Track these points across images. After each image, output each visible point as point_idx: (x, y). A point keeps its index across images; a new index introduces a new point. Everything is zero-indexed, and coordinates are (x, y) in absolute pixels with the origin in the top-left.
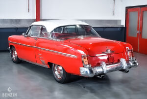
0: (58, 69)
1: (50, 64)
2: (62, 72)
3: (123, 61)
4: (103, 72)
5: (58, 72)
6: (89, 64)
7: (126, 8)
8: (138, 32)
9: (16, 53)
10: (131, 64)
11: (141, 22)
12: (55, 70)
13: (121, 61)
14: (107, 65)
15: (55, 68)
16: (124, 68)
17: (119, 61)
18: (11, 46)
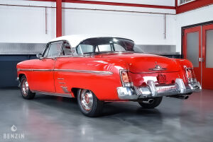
0: (86, 97)
1: (75, 91)
2: (92, 101)
3: (180, 82)
4: (151, 95)
5: (86, 101)
6: (130, 82)
7: (182, 28)
8: (200, 59)
9: (27, 85)
10: (192, 88)
11: (204, 48)
12: (81, 99)
13: (176, 82)
14: (156, 86)
15: (83, 95)
16: (182, 91)
17: (173, 83)
18: (21, 76)
